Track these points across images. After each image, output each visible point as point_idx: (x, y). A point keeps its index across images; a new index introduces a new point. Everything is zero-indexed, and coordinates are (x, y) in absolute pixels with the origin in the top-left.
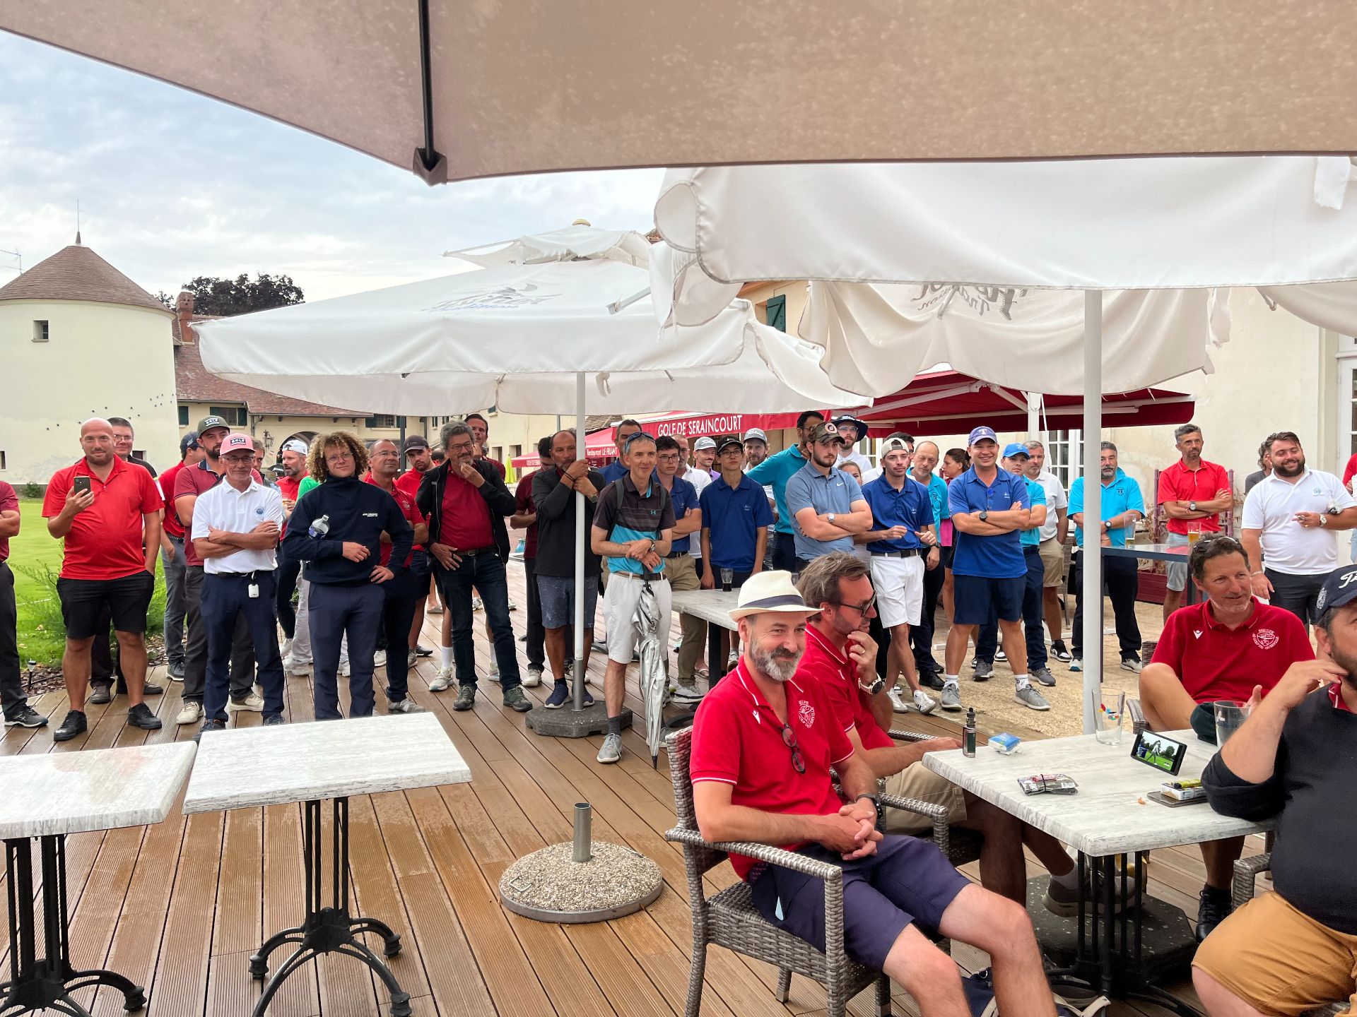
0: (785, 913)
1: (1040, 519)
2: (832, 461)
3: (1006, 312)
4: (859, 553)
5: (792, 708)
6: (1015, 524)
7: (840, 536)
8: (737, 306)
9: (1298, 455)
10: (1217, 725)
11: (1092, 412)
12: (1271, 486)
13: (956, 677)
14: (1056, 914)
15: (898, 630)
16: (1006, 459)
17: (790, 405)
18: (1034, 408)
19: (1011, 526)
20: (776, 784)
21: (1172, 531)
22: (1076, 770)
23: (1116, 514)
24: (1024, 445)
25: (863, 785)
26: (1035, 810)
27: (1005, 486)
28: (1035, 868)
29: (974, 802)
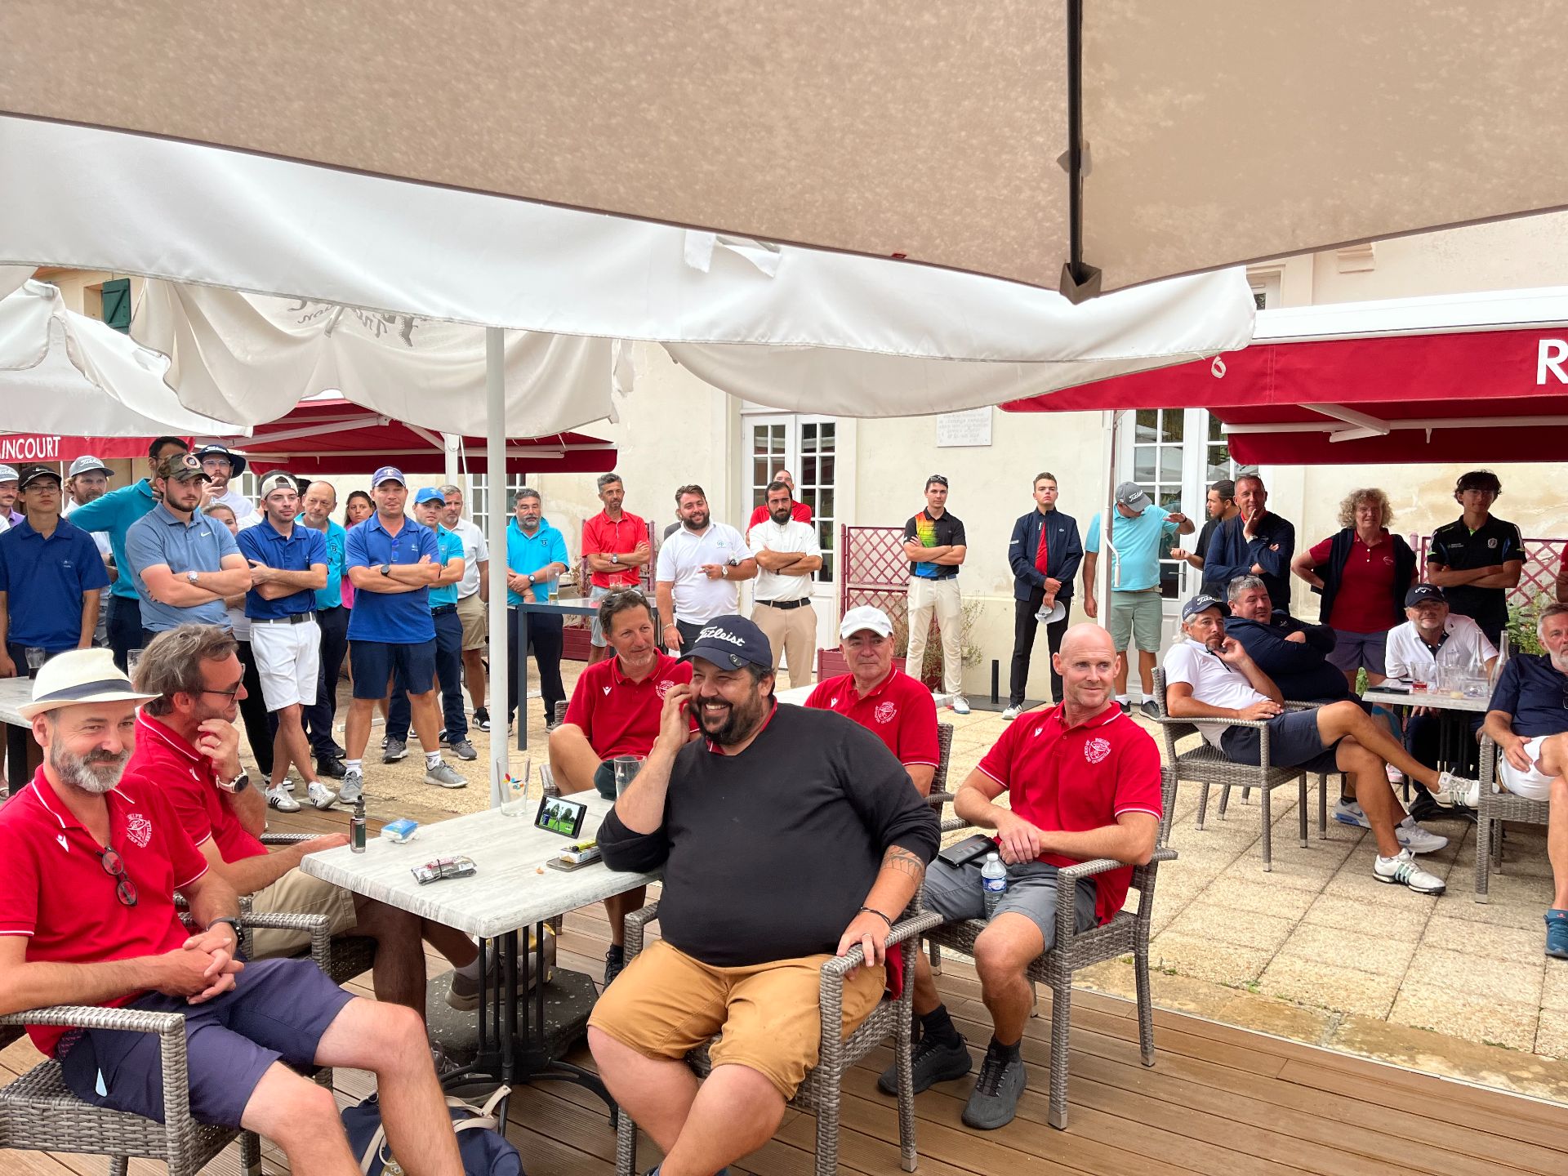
0: (109, 1087)
1: (458, 574)
2: (194, 504)
3: (406, 335)
4: (236, 620)
5: (117, 826)
6: (421, 579)
7: (207, 600)
8: (38, 292)
9: (703, 508)
10: (617, 782)
11: (496, 457)
12: (682, 537)
13: (359, 761)
14: (460, 1009)
15: (287, 713)
16: (419, 505)
17: (131, 428)
18: (452, 450)
19: (416, 581)
20: (92, 926)
21: (596, 585)
22: (477, 848)
23: (540, 567)
24: (440, 489)
25: (219, 907)
26: (427, 900)
27: (413, 536)
28: (438, 965)
29: (364, 905)
